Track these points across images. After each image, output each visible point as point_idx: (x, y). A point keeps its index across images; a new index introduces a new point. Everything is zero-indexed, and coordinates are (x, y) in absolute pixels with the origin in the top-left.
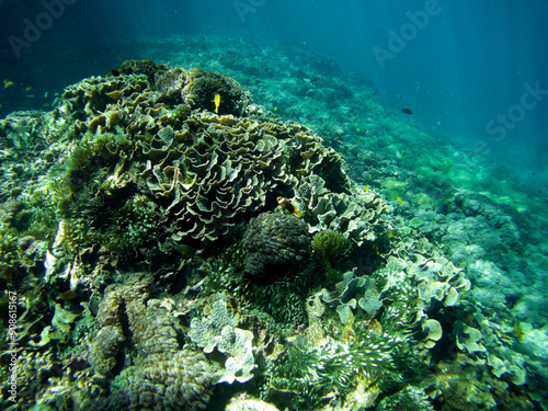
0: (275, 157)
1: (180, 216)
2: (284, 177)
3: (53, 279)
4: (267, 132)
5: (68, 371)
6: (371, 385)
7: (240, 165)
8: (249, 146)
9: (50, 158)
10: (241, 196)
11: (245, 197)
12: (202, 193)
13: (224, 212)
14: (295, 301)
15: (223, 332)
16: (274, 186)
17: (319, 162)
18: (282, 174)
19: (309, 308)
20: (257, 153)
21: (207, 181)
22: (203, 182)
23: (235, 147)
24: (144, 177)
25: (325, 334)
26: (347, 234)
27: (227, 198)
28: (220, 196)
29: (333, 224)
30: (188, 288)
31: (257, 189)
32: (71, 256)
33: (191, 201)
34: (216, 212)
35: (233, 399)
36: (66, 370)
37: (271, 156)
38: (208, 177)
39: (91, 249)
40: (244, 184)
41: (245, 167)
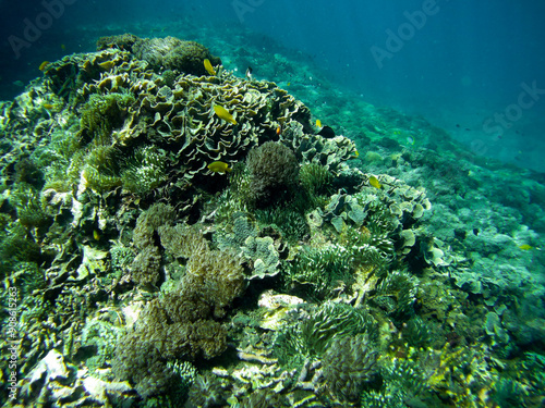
0: (261, 106)
1: (192, 156)
2: (269, 123)
3: (83, 222)
4: (250, 87)
5: (113, 294)
6: (370, 276)
7: (235, 113)
8: (239, 98)
9: (40, 131)
10: (240, 137)
11: (243, 138)
12: (208, 135)
13: (228, 150)
14: (296, 218)
15: (246, 242)
16: (262, 131)
17: (296, 111)
18: (268, 120)
19: (310, 221)
20: (246, 104)
21: (211, 125)
22: (208, 127)
23: (228, 99)
24: (155, 127)
25: (327, 240)
26: (327, 167)
27: (229, 138)
28: (224, 138)
29: (314, 159)
30: (204, 217)
31: (250, 132)
32: (95, 201)
33: (201, 143)
34: (222, 150)
35: (263, 295)
36: (110, 293)
37: (258, 105)
38: (212, 122)
39: (115, 192)
40: (240, 128)
41: (239, 114)
